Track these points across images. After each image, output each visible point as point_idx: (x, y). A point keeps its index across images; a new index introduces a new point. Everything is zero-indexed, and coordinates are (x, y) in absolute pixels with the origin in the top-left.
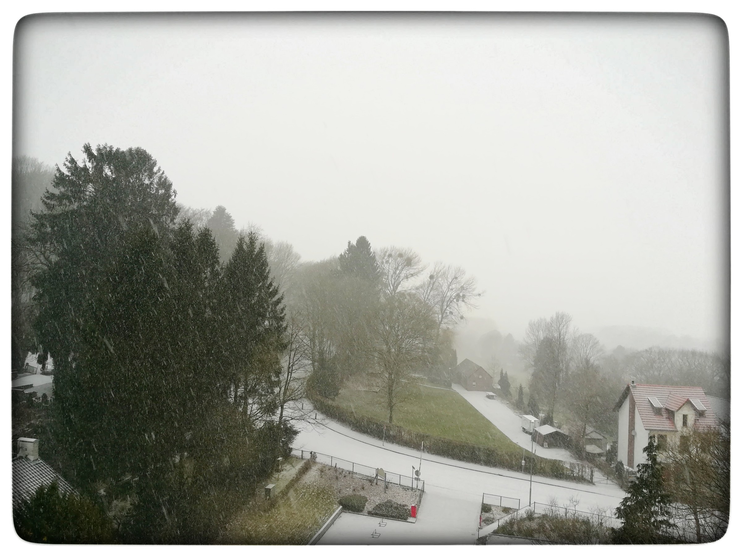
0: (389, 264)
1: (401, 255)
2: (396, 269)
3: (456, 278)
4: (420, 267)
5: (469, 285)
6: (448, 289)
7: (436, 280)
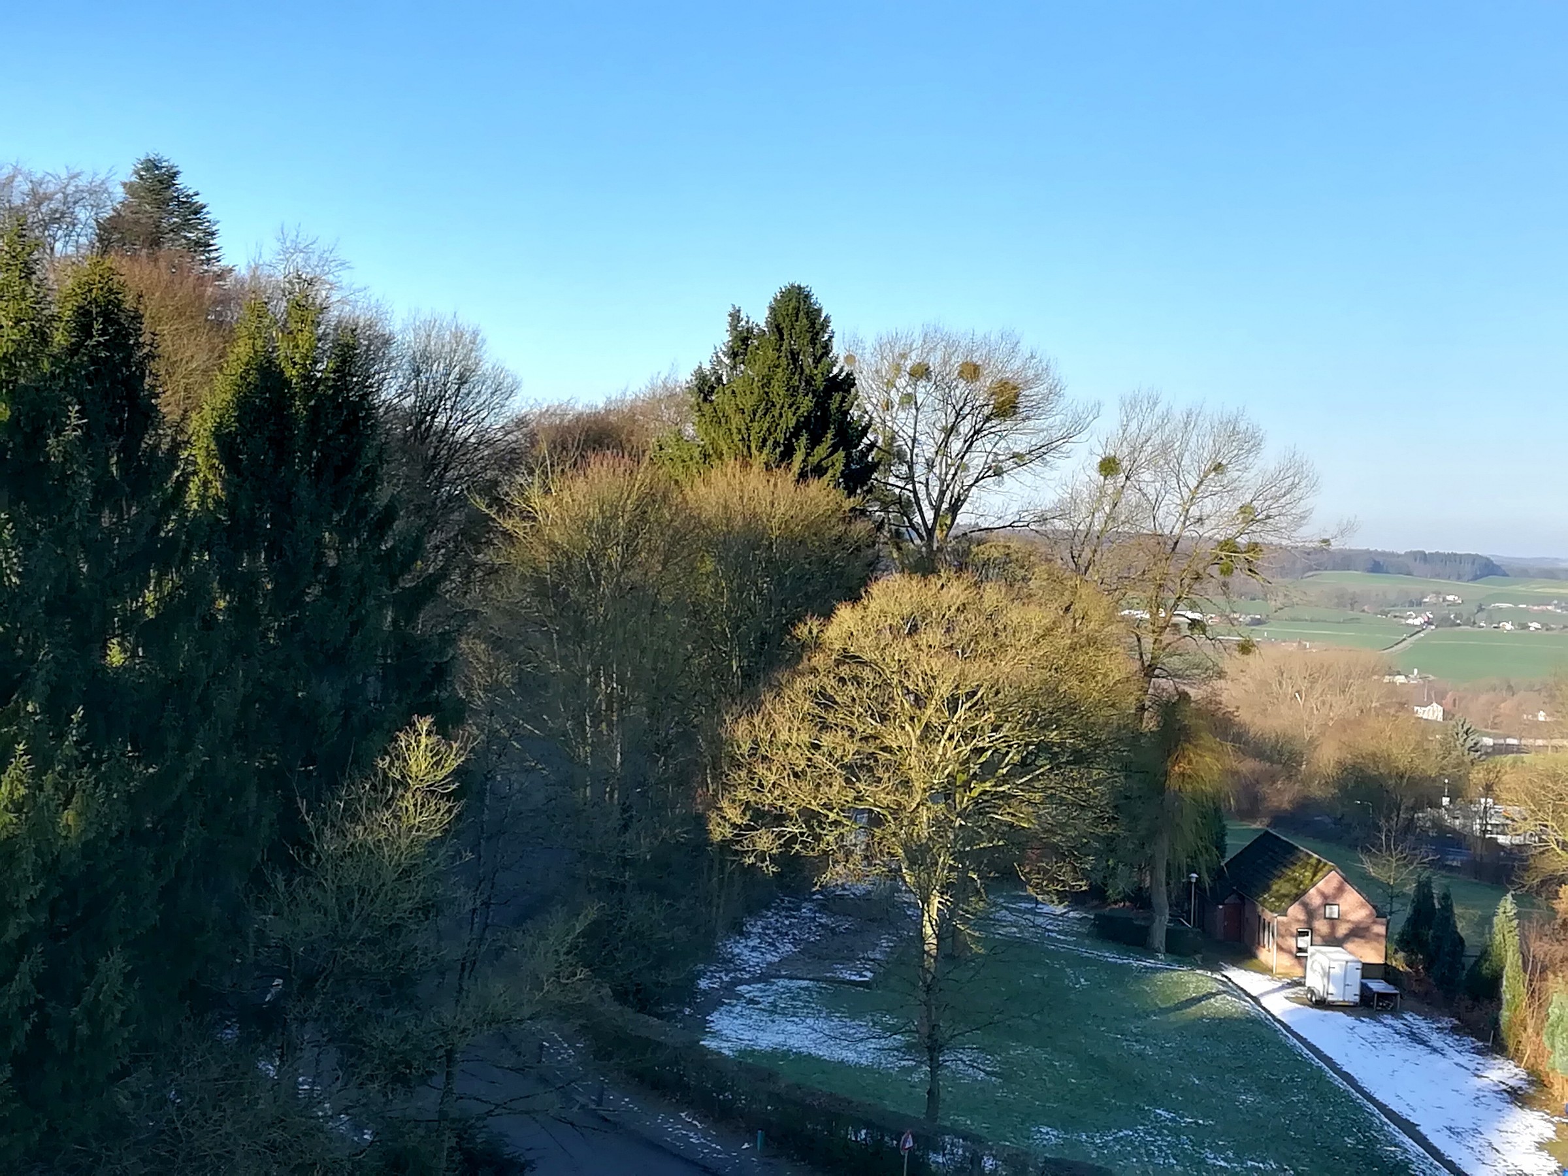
1: (969, 370)
3: (1218, 468)
4: (1057, 420)
5: (1276, 499)
6: (1182, 519)
7: (1127, 478)
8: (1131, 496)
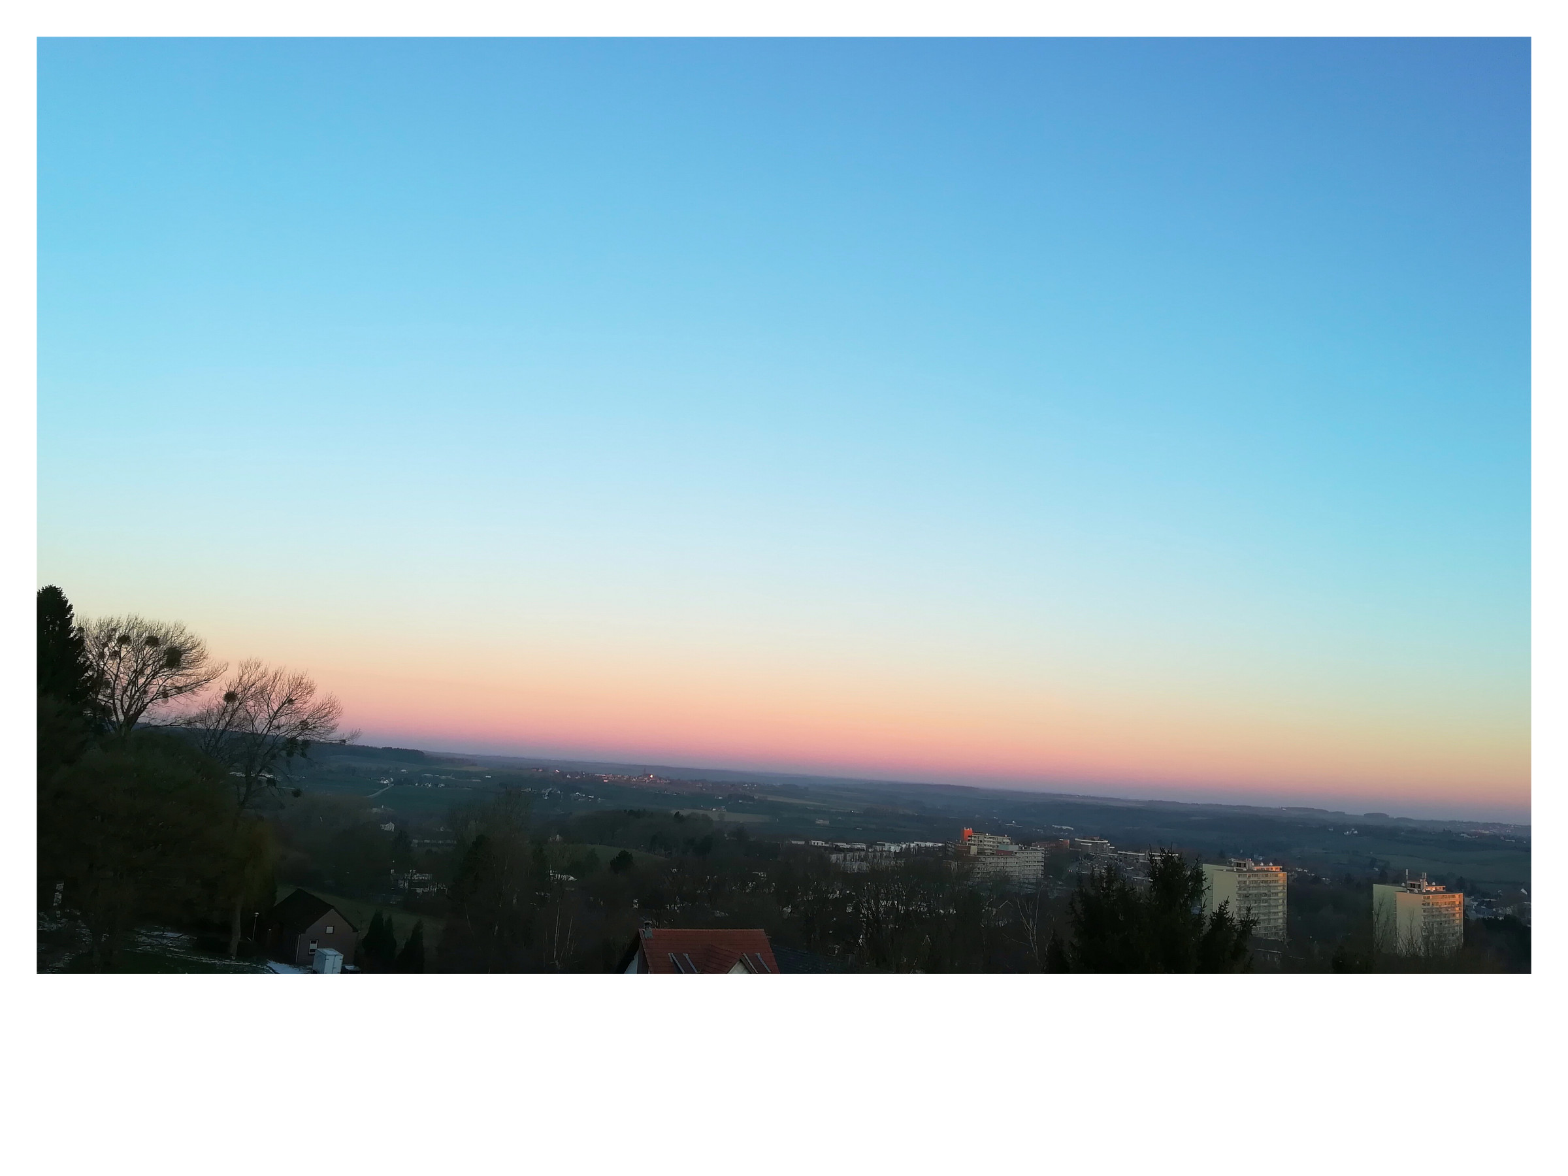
0: (120, 660)
1: (153, 641)
2: (139, 672)
3: (290, 701)
4: (203, 670)
5: (320, 718)
6: (268, 726)
7: (240, 704)
8: (241, 713)
